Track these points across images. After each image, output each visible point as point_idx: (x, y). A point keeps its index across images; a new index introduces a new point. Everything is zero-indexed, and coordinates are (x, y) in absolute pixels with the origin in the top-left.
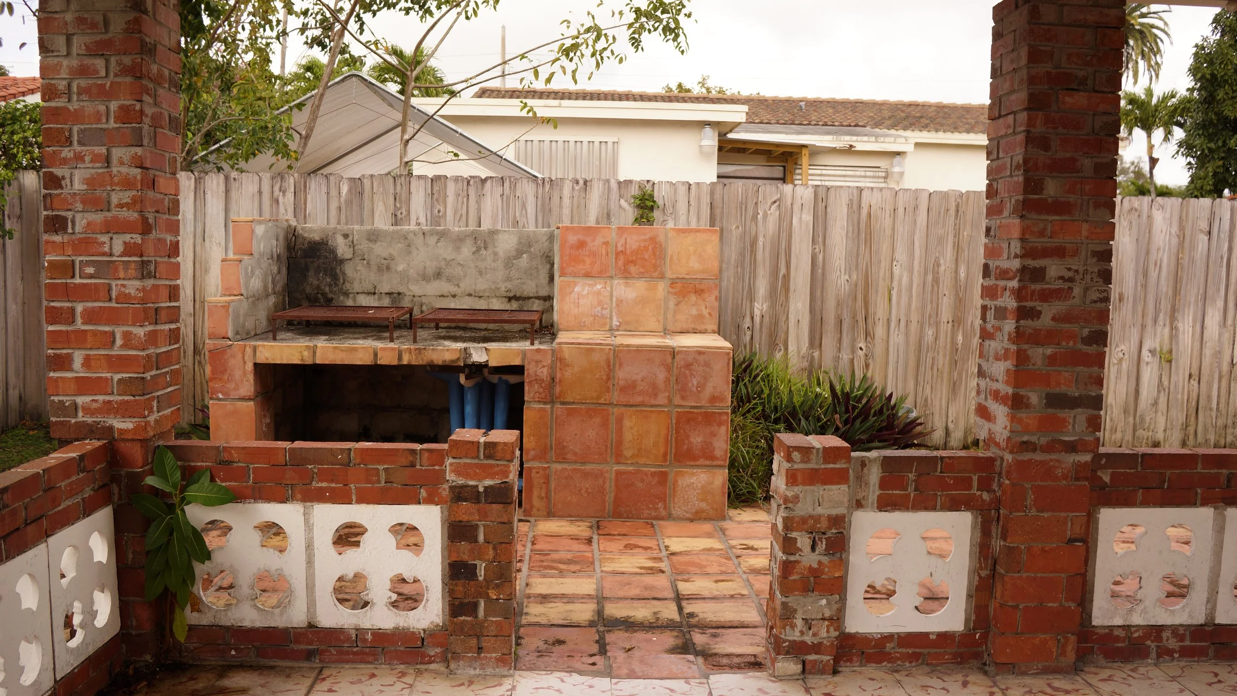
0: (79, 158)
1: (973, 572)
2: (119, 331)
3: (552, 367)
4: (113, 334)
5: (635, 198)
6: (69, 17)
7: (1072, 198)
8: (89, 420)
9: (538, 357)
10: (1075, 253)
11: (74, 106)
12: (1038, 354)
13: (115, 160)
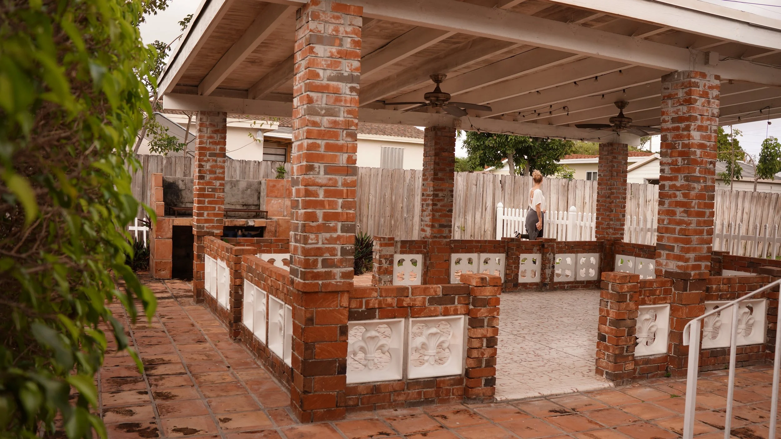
0: (209, 160)
1: (423, 270)
2: (217, 206)
3: (276, 227)
4: (215, 207)
5: (278, 169)
6: (208, 123)
7: (444, 177)
8: (208, 230)
9: (271, 223)
10: (445, 191)
11: (208, 146)
12: (437, 214)
13: (218, 161)
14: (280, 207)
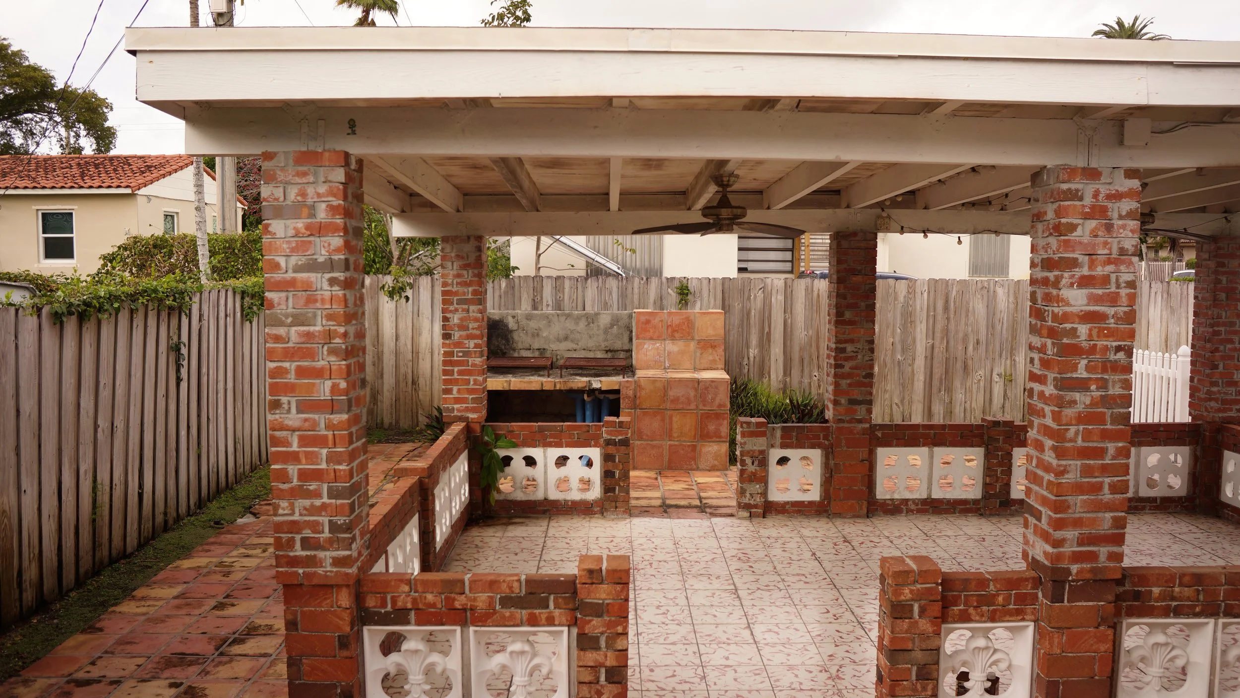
0: (456, 310)
1: (823, 475)
2: (472, 379)
3: (635, 390)
4: (469, 380)
5: (677, 288)
6: (453, 255)
7: (857, 319)
8: (459, 414)
9: (628, 385)
10: (858, 341)
11: (455, 289)
12: (844, 383)
13: (471, 311)
14: (659, 354)
